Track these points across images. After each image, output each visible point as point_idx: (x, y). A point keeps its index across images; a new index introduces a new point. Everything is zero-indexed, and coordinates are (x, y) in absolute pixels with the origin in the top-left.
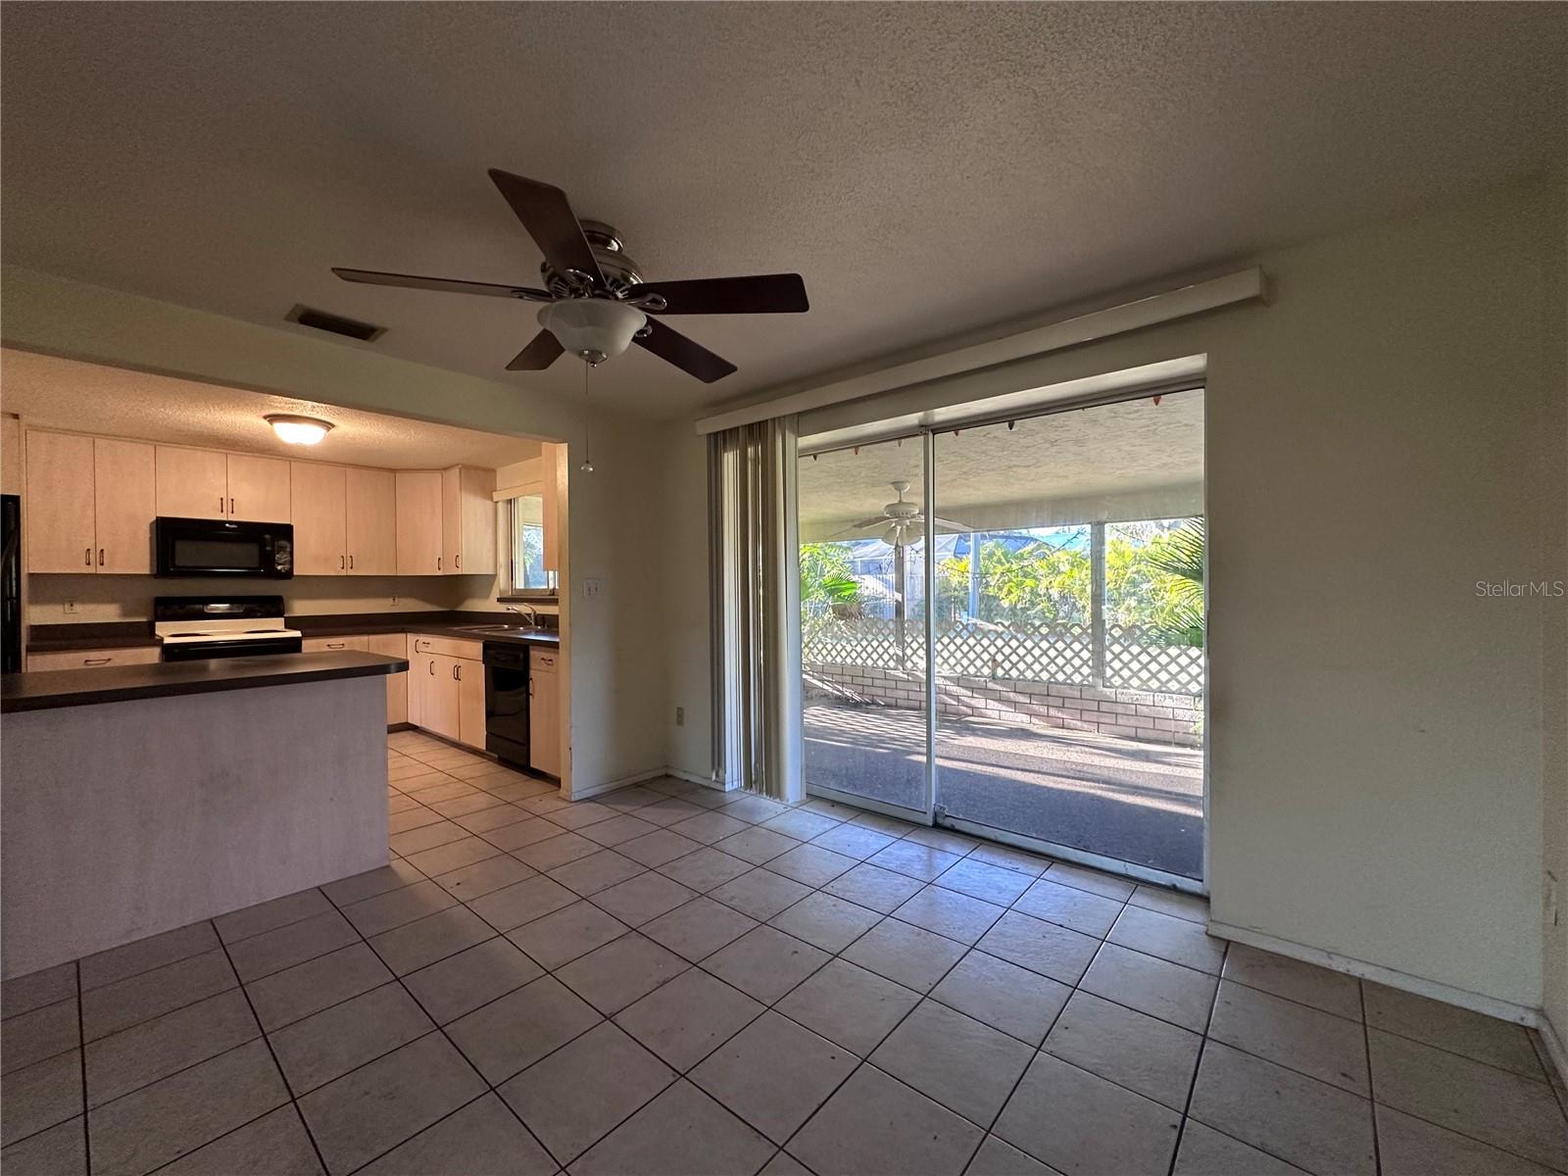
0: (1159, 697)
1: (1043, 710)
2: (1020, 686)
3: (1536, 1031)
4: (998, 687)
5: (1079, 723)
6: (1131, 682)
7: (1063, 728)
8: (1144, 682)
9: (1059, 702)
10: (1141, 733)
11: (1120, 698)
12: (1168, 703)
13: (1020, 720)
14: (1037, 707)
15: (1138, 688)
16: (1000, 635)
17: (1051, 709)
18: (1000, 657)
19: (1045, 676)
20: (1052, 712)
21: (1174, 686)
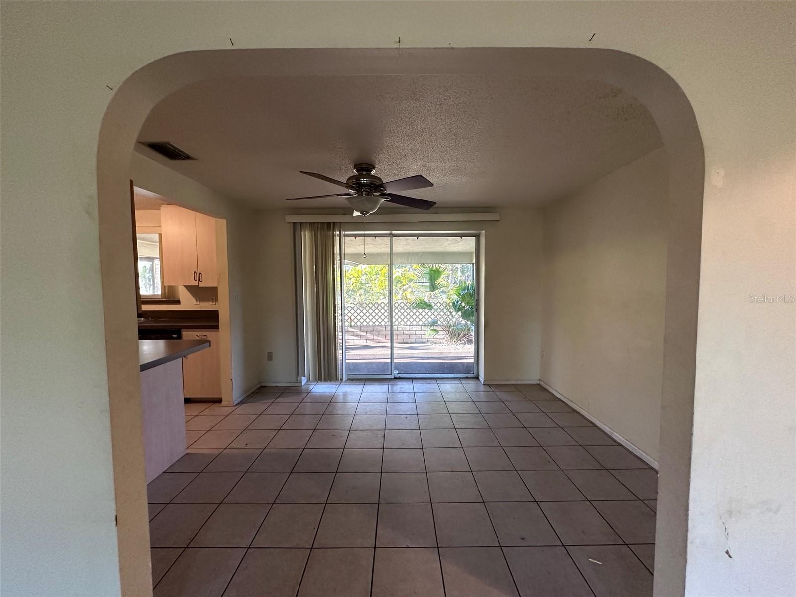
0: (411, 327)
1: (371, 337)
2: (362, 329)
3: (539, 384)
4: (353, 330)
5: (385, 340)
6: (401, 323)
7: (379, 343)
8: (406, 323)
9: (377, 333)
10: (405, 341)
11: (399, 329)
12: (414, 329)
13: (363, 342)
14: (368, 336)
15: (404, 325)
16: (353, 308)
17: (374, 336)
18: (353, 318)
19: (371, 324)
20: (375, 337)
21: (415, 323)
